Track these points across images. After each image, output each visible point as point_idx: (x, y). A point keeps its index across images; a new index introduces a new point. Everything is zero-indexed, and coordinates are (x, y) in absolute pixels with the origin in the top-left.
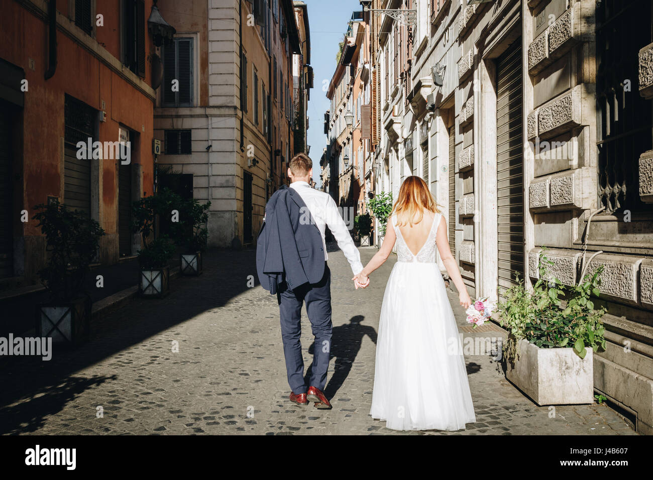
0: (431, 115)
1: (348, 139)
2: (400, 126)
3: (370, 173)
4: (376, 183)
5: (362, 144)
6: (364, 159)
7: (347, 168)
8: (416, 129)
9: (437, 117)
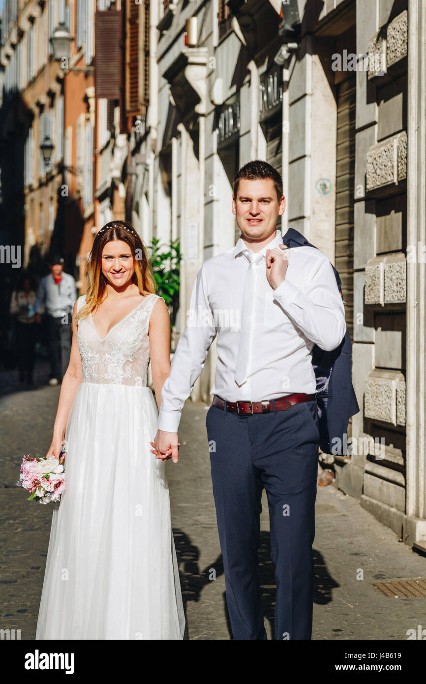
0: (290, 51)
1: (51, 95)
2: (202, 71)
3: (114, 187)
4: (134, 214)
5: (88, 108)
6: (95, 147)
7: (48, 169)
8: (249, 82)
9: (308, 57)
